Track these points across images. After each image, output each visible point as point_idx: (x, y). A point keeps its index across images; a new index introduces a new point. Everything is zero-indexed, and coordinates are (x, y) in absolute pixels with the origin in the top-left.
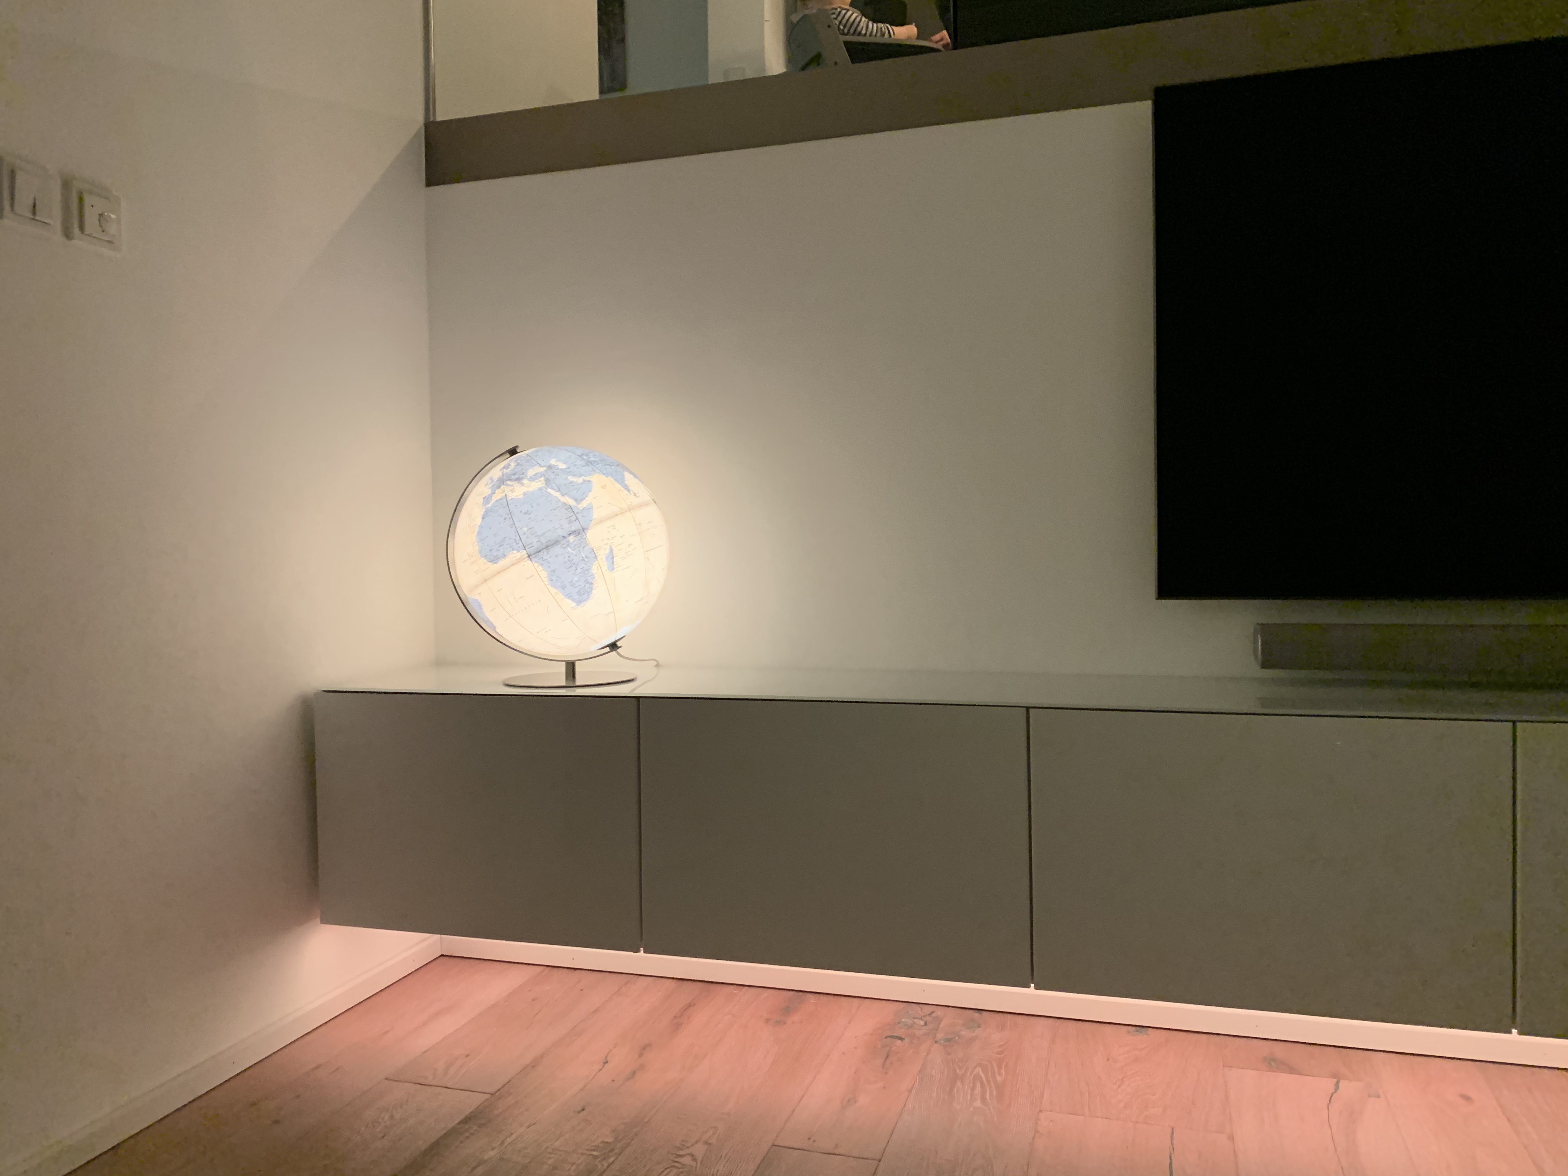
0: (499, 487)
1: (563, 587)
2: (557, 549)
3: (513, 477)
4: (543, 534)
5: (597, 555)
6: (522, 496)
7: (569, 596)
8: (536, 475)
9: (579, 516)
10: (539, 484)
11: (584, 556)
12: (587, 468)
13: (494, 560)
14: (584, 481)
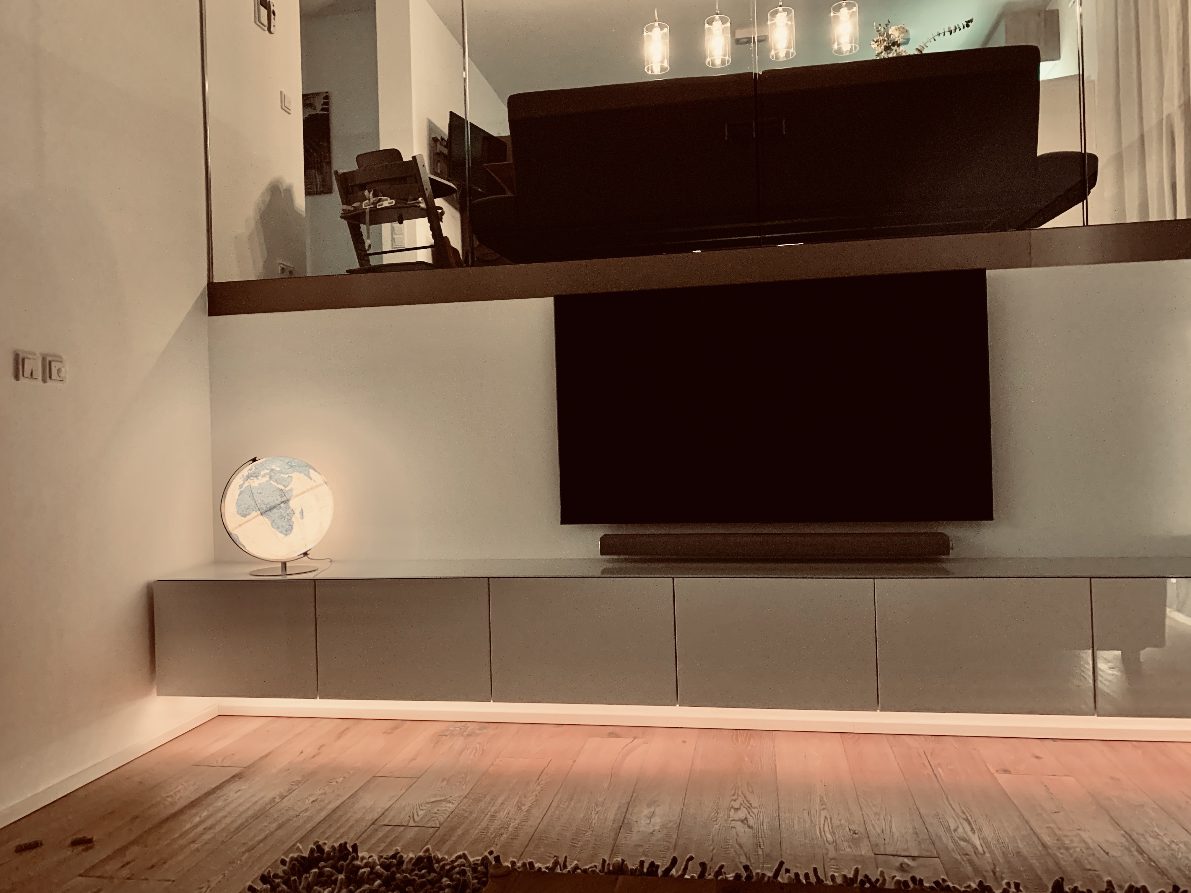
0: (247, 480)
1: (278, 528)
2: (275, 510)
3: (254, 474)
4: (268, 503)
5: (295, 512)
7: (281, 532)
8: (265, 474)
9: (286, 494)
10: (267, 478)
11: (288, 513)
12: (290, 470)
13: (245, 516)
14: (289, 476)
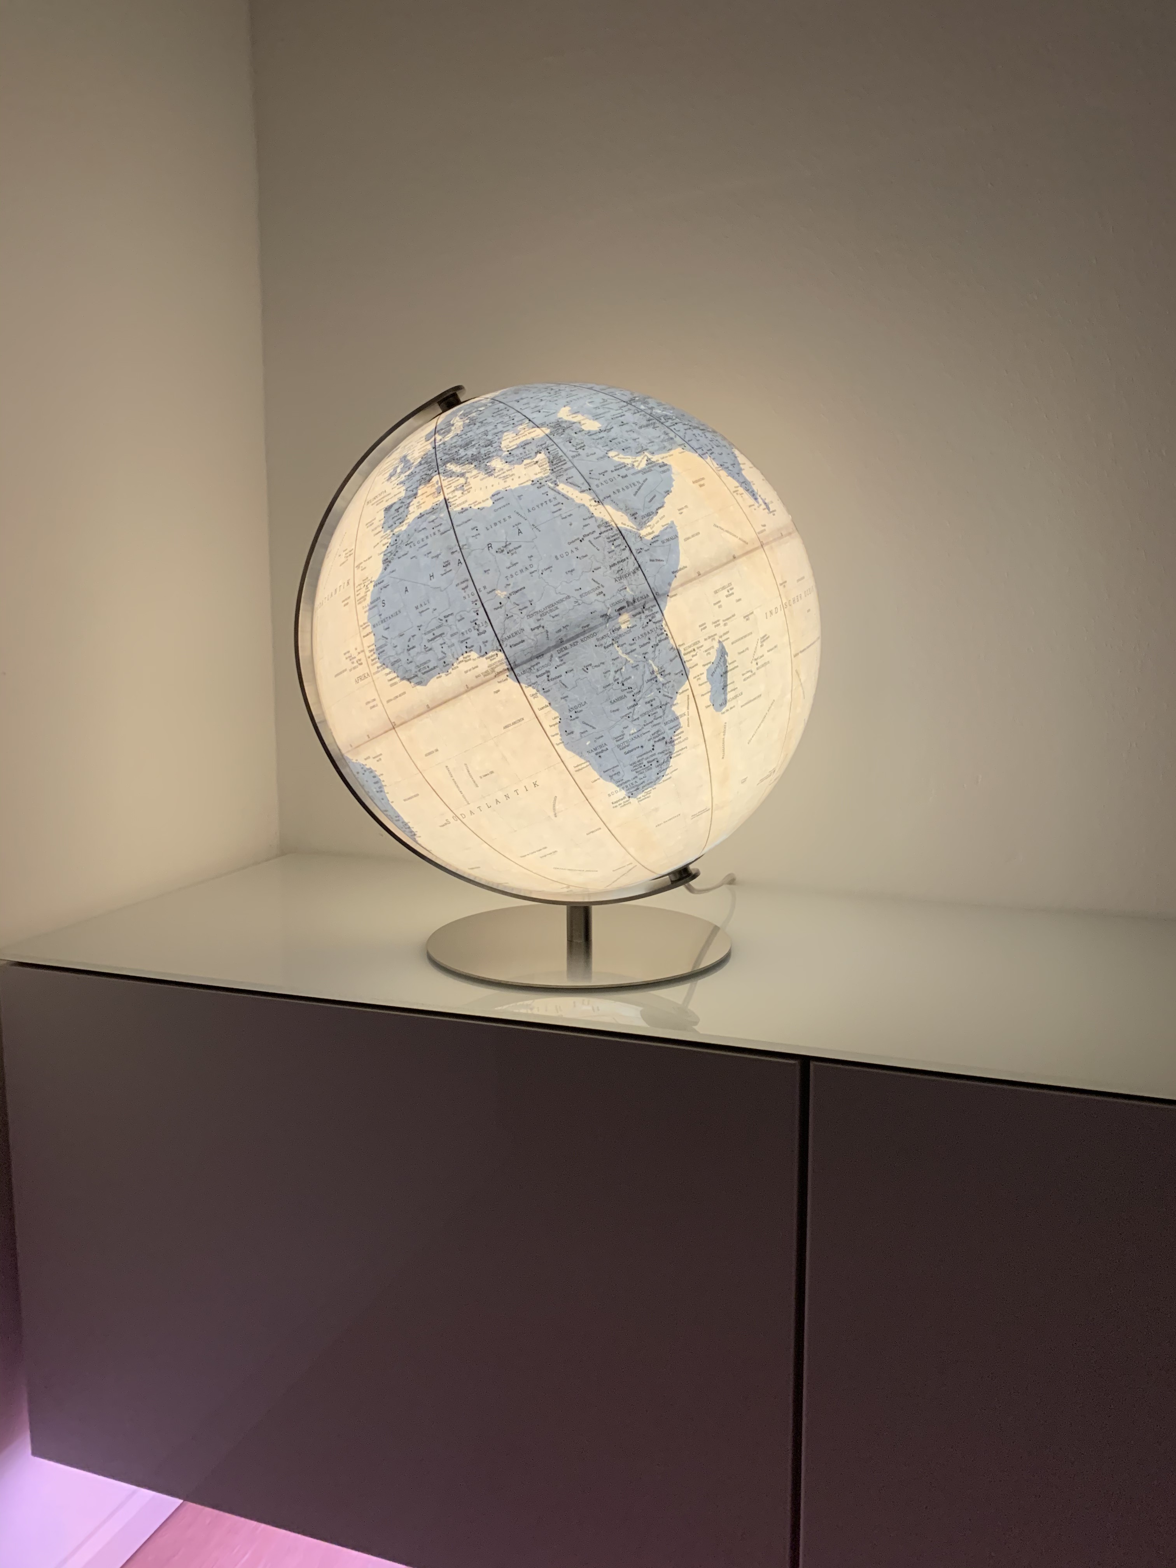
0: (427, 479)
1: (599, 752)
2: (586, 651)
3: (462, 452)
5: (688, 665)
6: (489, 503)
7: (611, 774)
10: (534, 471)
11: (656, 669)
13: (417, 675)
14: (650, 464)
